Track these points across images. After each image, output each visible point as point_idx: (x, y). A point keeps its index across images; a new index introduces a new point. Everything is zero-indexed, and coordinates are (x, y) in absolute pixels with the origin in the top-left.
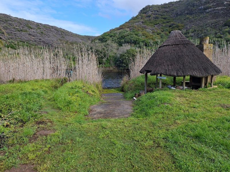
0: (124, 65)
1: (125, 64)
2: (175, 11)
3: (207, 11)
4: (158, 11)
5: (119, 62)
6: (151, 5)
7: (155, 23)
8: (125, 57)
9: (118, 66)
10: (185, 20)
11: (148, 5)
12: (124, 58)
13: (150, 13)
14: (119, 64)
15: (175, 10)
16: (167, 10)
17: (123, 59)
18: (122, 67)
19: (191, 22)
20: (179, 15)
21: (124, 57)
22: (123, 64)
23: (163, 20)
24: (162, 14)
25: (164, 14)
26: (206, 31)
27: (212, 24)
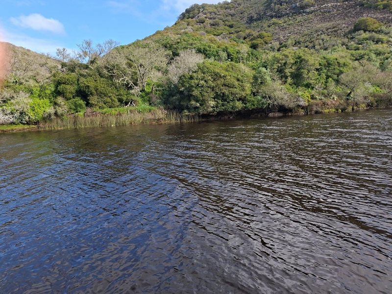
0: (193, 102)
1: (197, 101)
2: (246, 15)
3: (308, 10)
4: (216, 14)
5: (178, 96)
6: (200, 4)
7: (215, 33)
8: (196, 81)
9: (174, 108)
10: (269, 26)
11: (195, 5)
12: (193, 84)
13: (202, 16)
14: (177, 103)
15: (245, 13)
16: (232, 12)
17: (193, 86)
18: (188, 109)
19: (284, 29)
20: (256, 20)
21: (193, 82)
22: (190, 101)
23: (227, 28)
24: (224, 19)
25: (227, 18)
26: (321, 42)
27: (328, 29)
